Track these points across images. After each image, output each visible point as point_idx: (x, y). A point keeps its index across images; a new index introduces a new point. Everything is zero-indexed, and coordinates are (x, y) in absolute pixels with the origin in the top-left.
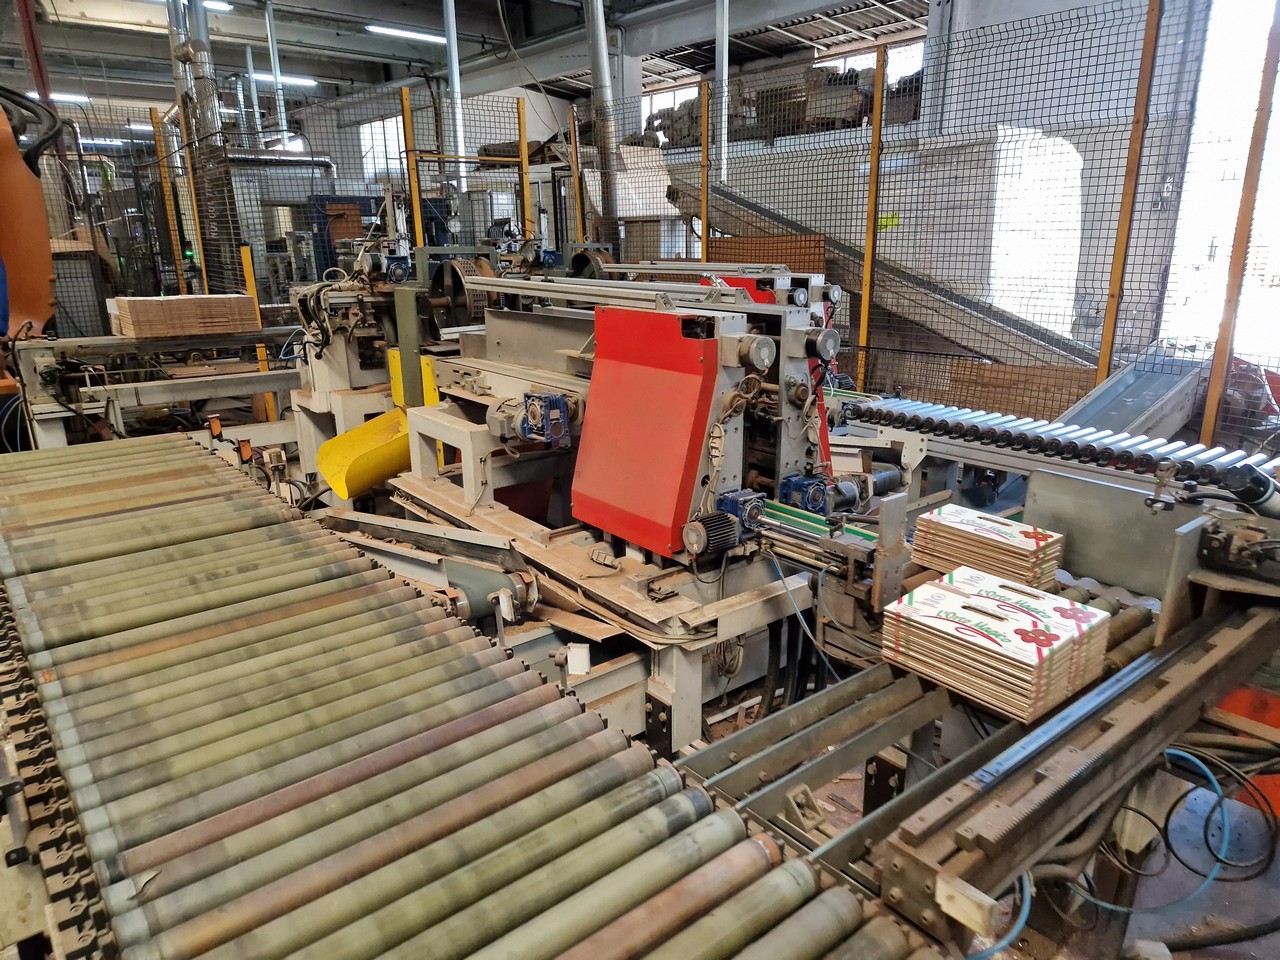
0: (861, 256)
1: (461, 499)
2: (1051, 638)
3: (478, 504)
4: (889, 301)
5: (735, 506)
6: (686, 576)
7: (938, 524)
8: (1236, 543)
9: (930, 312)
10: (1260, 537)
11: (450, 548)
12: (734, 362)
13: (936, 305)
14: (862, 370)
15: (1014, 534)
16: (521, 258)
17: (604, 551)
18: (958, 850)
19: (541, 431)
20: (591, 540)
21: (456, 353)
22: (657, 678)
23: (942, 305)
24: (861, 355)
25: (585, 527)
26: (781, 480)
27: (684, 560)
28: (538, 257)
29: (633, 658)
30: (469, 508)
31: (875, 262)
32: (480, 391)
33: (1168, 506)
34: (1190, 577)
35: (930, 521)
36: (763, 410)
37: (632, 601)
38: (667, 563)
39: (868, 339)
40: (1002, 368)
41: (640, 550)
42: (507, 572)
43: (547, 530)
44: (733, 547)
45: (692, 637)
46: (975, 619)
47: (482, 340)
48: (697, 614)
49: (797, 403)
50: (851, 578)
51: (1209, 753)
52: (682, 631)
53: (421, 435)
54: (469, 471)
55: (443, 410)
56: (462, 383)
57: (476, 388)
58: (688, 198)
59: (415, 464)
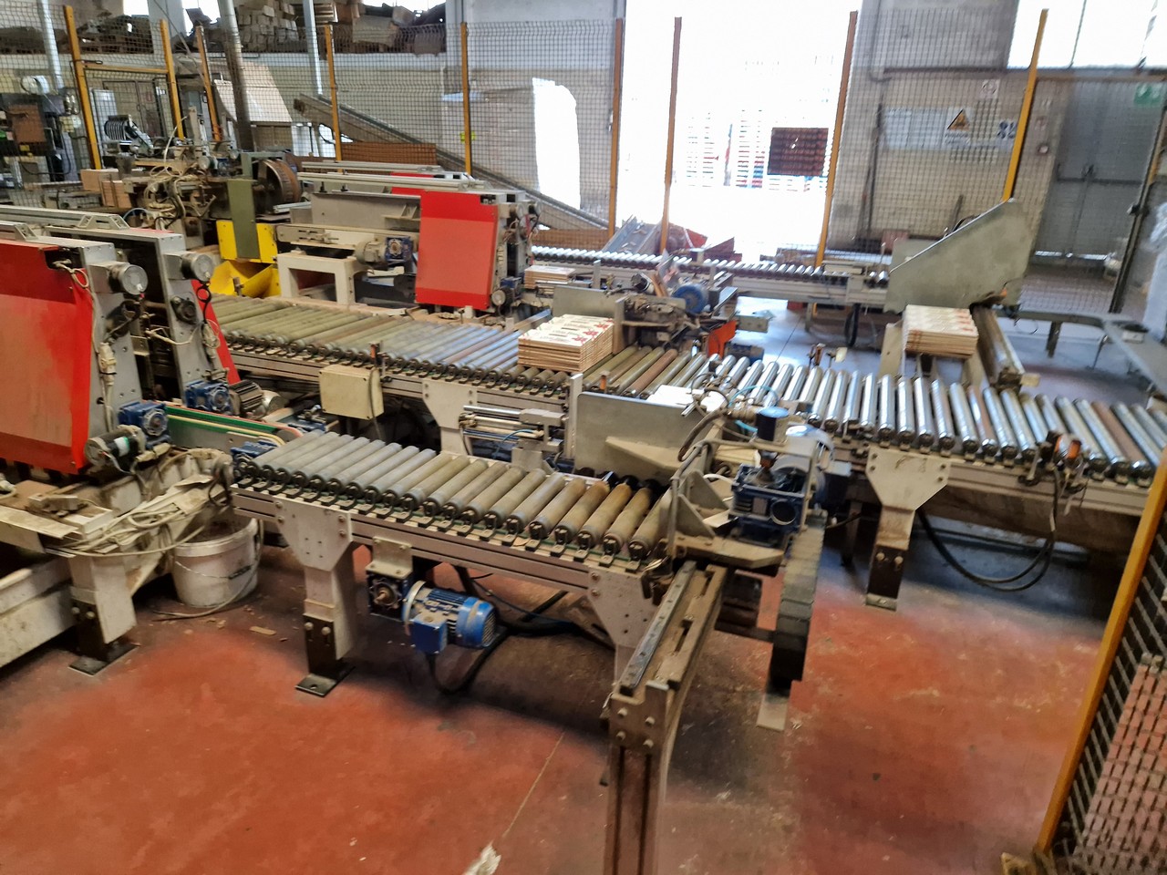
5: (510, 284)
21: (285, 221)
25: (423, 307)
27: (493, 310)
32: (328, 241)
36: (513, 242)
44: (512, 302)
47: (308, 212)
53: (291, 269)
54: (343, 286)
55: (302, 254)
56: (309, 238)
57: (326, 239)
58: (313, 111)
59: (285, 289)
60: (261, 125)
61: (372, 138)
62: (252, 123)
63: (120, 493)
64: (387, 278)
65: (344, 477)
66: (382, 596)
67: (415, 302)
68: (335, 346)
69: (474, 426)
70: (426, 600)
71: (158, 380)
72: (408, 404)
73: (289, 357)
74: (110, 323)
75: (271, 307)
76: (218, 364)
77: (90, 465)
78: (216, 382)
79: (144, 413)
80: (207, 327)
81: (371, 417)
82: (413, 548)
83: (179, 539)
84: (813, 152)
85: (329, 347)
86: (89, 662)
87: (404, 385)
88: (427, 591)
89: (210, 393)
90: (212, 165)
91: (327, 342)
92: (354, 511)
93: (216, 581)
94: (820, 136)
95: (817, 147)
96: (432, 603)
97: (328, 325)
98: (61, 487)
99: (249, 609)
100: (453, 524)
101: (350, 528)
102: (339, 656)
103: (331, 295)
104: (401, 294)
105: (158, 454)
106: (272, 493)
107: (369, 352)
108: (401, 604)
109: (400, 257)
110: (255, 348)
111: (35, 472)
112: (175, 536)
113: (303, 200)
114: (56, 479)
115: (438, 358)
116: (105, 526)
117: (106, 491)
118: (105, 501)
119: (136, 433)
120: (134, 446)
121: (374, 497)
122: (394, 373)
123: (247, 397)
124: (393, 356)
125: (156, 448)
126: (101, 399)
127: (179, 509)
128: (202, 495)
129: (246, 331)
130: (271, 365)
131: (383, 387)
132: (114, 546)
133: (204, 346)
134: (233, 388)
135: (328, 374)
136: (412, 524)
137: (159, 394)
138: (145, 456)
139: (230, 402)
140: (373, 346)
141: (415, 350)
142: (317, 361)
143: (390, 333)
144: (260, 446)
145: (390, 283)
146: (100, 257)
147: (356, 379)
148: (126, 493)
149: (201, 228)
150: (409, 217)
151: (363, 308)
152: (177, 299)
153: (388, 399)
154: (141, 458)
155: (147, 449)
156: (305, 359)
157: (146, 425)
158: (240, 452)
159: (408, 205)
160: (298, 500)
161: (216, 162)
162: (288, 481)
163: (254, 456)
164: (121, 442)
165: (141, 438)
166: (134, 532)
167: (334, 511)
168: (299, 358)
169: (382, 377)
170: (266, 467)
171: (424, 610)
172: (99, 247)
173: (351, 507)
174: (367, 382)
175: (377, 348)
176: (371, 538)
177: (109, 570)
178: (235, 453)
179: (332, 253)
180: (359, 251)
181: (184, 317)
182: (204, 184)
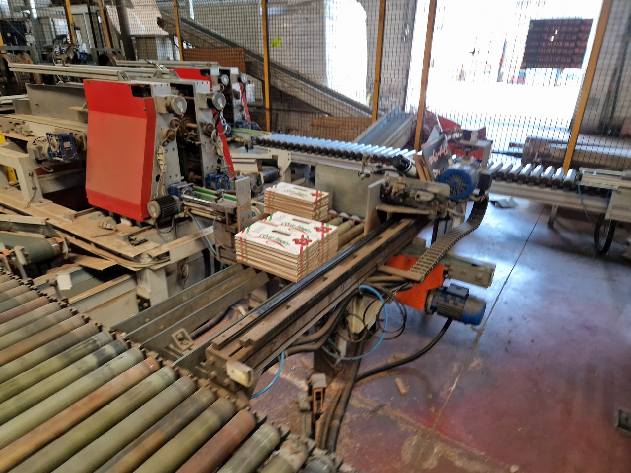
0: (262, 60)
1: (21, 199)
2: (308, 241)
3: (32, 200)
4: (279, 84)
5: (178, 192)
6: (153, 231)
7: (274, 193)
8: (394, 190)
9: (297, 90)
10: (403, 187)
11: (15, 227)
12: (164, 111)
13: (300, 86)
14: (268, 121)
15: (308, 195)
16: (66, 56)
17: (109, 222)
18: (241, 348)
19: (59, 155)
20: (102, 216)
21: (12, 112)
22: (141, 286)
23: (303, 86)
24: (268, 113)
25: (98, 209)
26: (205, 176)
27: (151, 222)
28: (76, 56)
29: (127, 277)
30: (27, 203)
31: (269, 63)
32: (26, 134)
33: (368, 176)
34: (377, 208)
35: (270, 192)
36: (191, 139)
37: (120, 247)
38: (144, 224)
39: (270, 105)
40: (332, 118)
41: (128, 219)
42: (47, 237)
43: (74, 212)
44: (177, 213)
45: (155, 262)
46: (276, 236)
47: (27, 104)
48: (157, 250)
49: (208, 134)
50: (227, 223)
51: (379, 286)
52: (150, 260)
54: (23, 182)
56: (15, 130)
57: (23, 132)
58: (169, 25)
61: (206, 45)
84: (573, 45)
94: (582, 28)
95: (578, 39)
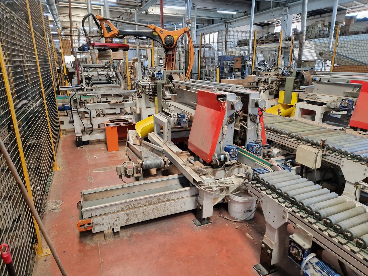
21: (304, 91)
53: (300, 108)
54: (319, 116)
55: (306, 103)
56: (310, 98)
57: (316, 99)
58: (326, 55)
59: (297, 114)
60: (305, 61)
61: (347, 64)
62: (302, 61)
63: (219, 172)
64: (338, 115)
65: (291, 193)
66: (294, 252)
67: (349, 125)
68: (307, 138)
69: (363, 189)
70: (314, 264)
71: (240, 139)
72: (333, 166)
73: (288, 139)
74: (229, 119)
75: (289, 120)
76: (260, 137)
77: (212, 162)
78: (257, 143)
79: (231, 149)
80: (259, 124)
81: (314, 168)
82: (314, 237)
83: (231, 193)
85: (304, 138)
86: (197, 222)
87: (332, 159)
88: (316, 260)
89: (254, 147)
90: (283, 73)
91: (304, 136)
92: (291, 210)
93: (240, 211)
96: (317, 267)
97: (307, 129)
98: (205, 166)
99: (248, 226)
100: (337, 235)
101: (288, 216)
102: (272, 264)
103: (313, 119)
104: (344, 121)
105: (232, 163)
106: (261, 189)
107: (320, 143)
108: (302, 260)
109: (347, 107)
110: (277, 134)
111: (201, 159)
112: (231, 191)
113: (312, 84)
114: (204, 163)
115: (352, 151)
116: (210, 182)
117: (215, 171)
118: (214, 174)
119: (227, 155)
120: (225, 159)
121: (302, 208)
122: (329, 153)
123: (266, 150)
124: (331, 146)
125: (232, 161)
126: (221, 142)
127: (233, 183)
128: (242, 181)
129: (276, 127)
130: (281, 140)
131: (322, 157)
132: (211, 189)
133: (257, 130)
134: (263, 147)
135: (301, 148)
136: (316, 227)
137: (239, 143)
138: (228, 163)
139: (260, 151)
140: (322, 140)
141: (341, 146)
142: (298, 142)
143: (332, 136)
144: (263, 170)
145: (339, 116)
146: (231, 98)
147: (311, 152)
148: (220, 173)
149: (274, 93)
150: (355, 92)
151: (324, 125)
152: (252, 114)
153: (323, 163)
154: (227, 163)
155: (229, 161)
156: (293, 140)
157: (231, 153)
158: (256, 171)
159: (355, 87)
160: (270, 196)
161: (284, 72)
162: (269, 187)
163: (260, 173)
164: (222, 157)
165: (228, 157)
166: (218, 187)
167: (282, 206)
168: (292, 140)
169: (323, 153)
170: (262, 179)
171: (312, 268)
172: (232, 95)
173: (290, 207)
174: (316, 154)
175: (324, 142)
176: (295, 224)
177: (209, 196)
178: (254, 170)
179: (318, 104)
180: (328, 104)
181: (252, 120)
182: (279, 79)
